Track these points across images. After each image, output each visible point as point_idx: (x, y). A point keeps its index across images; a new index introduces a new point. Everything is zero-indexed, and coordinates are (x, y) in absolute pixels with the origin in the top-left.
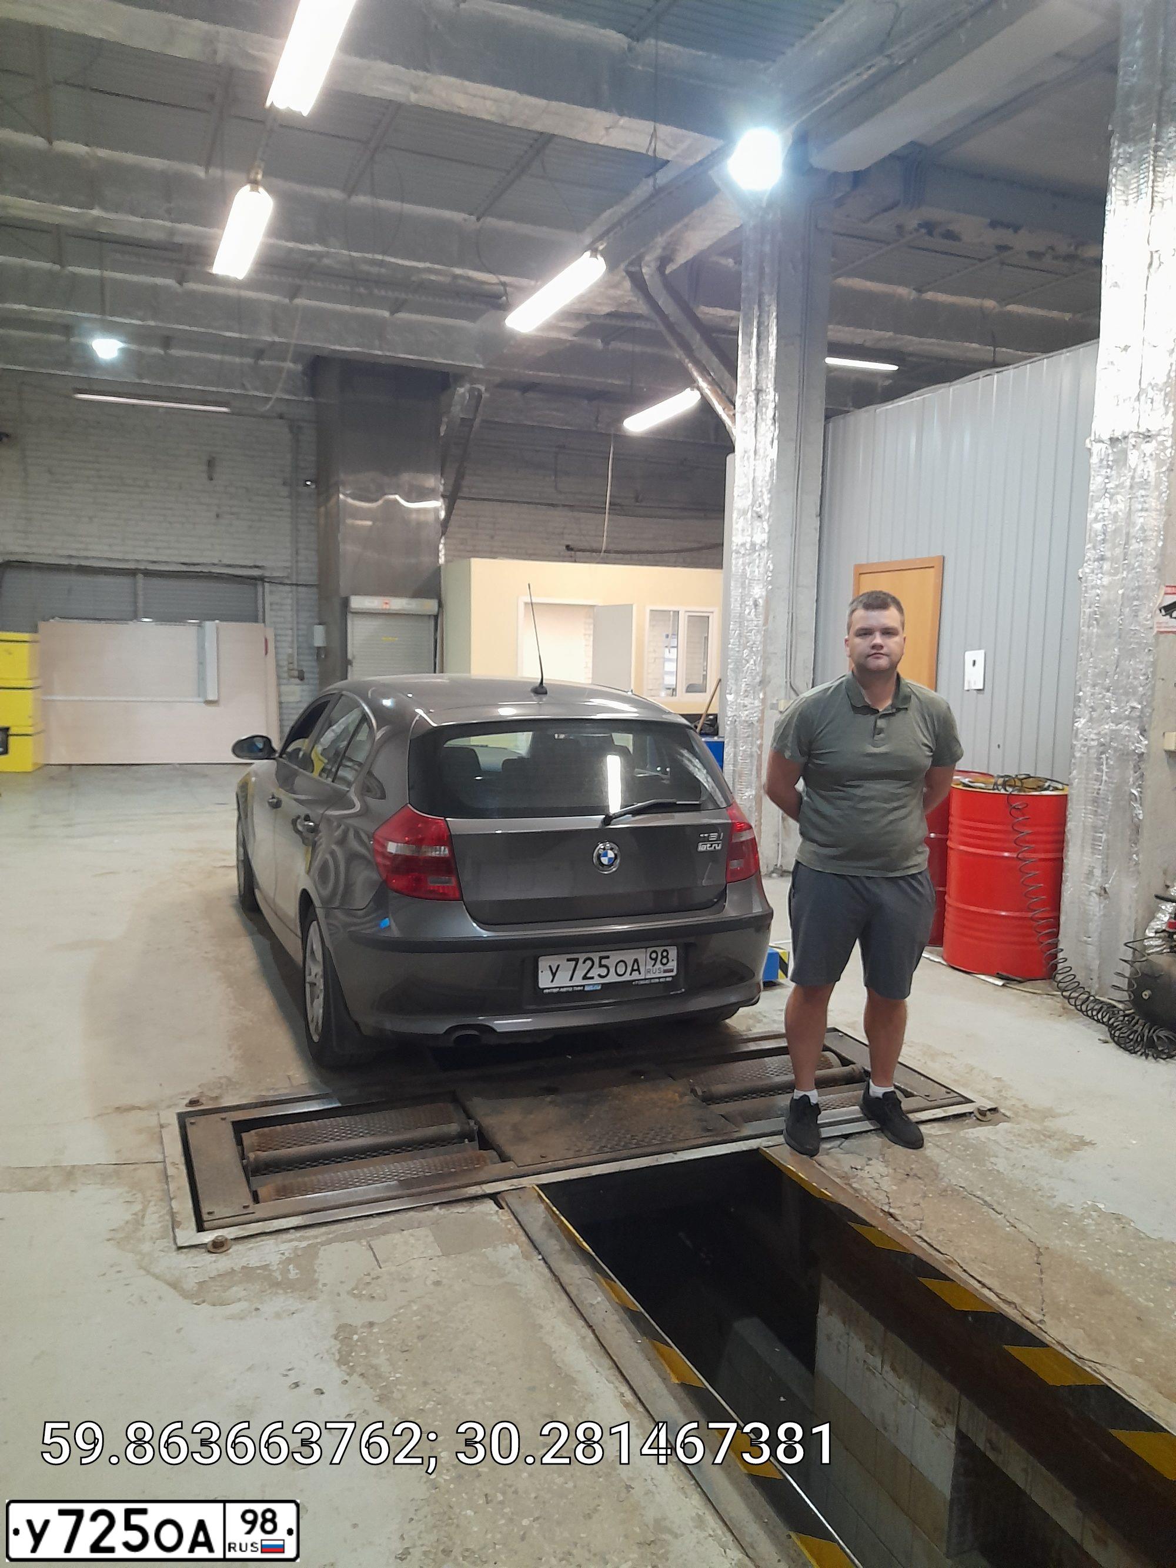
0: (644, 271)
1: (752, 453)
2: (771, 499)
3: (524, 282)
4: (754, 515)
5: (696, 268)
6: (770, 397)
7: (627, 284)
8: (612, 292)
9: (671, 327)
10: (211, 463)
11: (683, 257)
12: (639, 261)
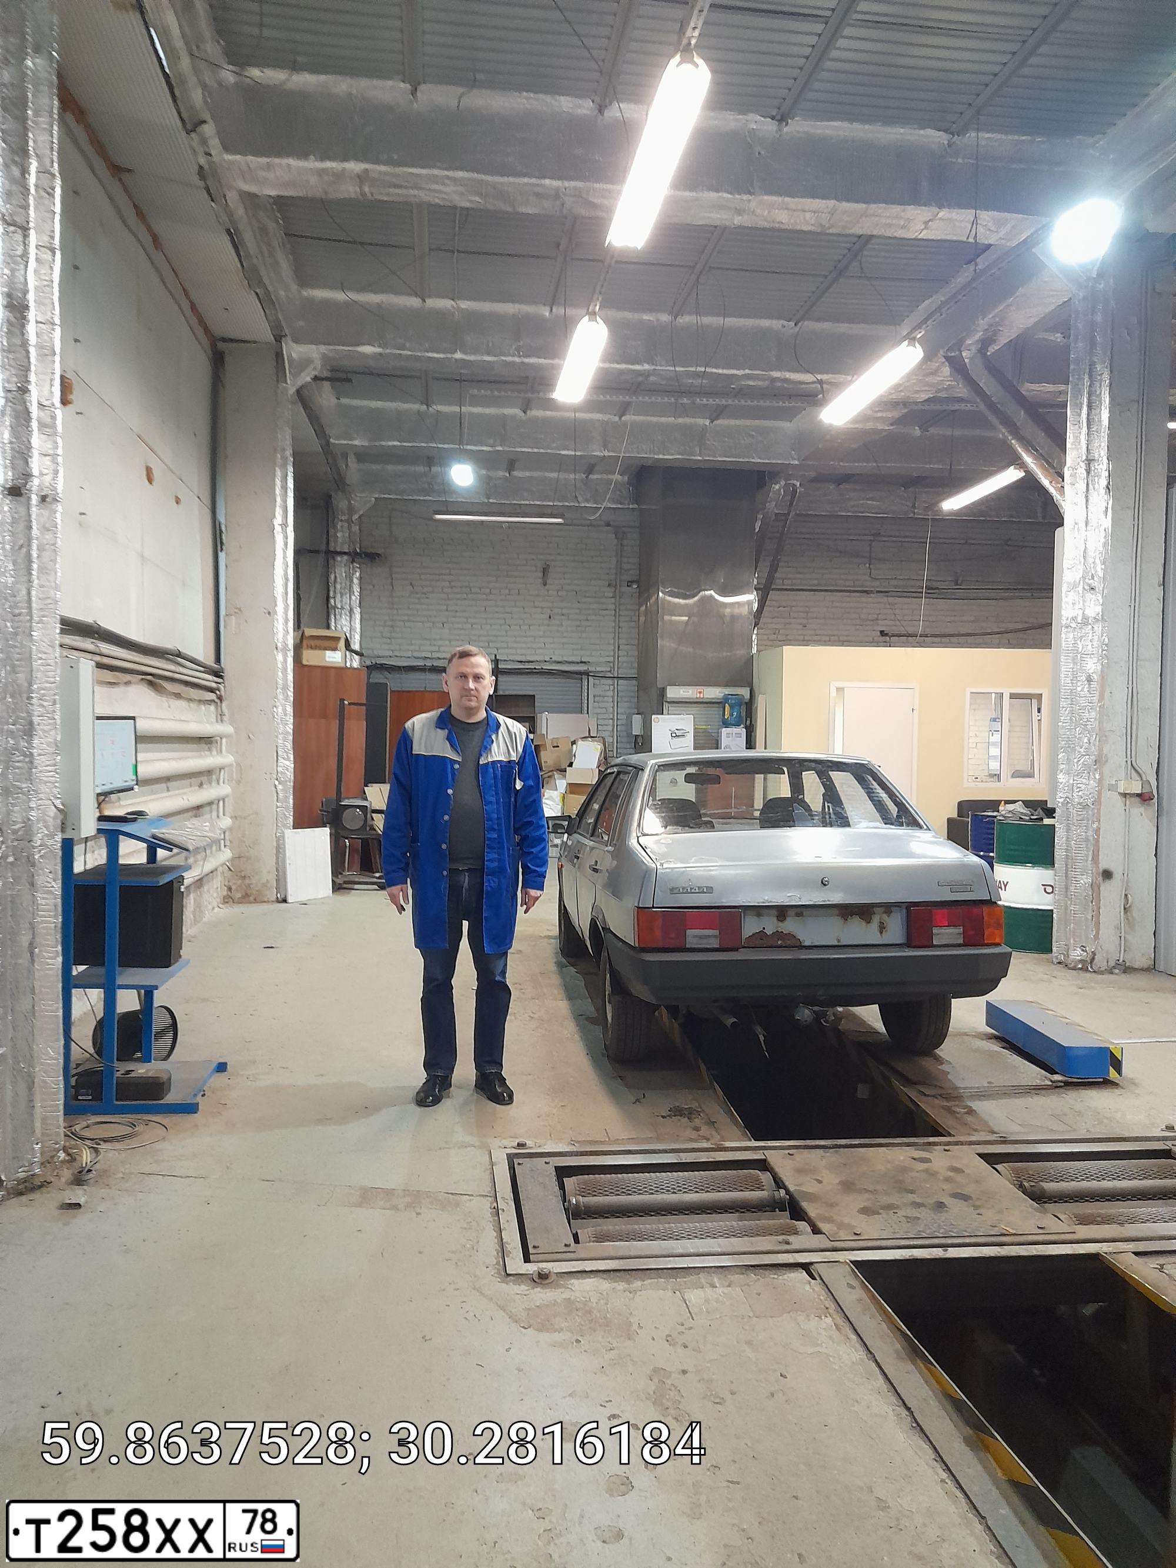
0: (964, 354)
1: (1082, 524)
2: (1105, 570)
3: (840, 378)
4: (1086, 587)
5: (1020, 346)
6: (1103, 465)
7: (946, 370)
8: (929, 379)
9: (992, 406)
10: (545, 571)
11: (1005, 337)
12: (959, 345)
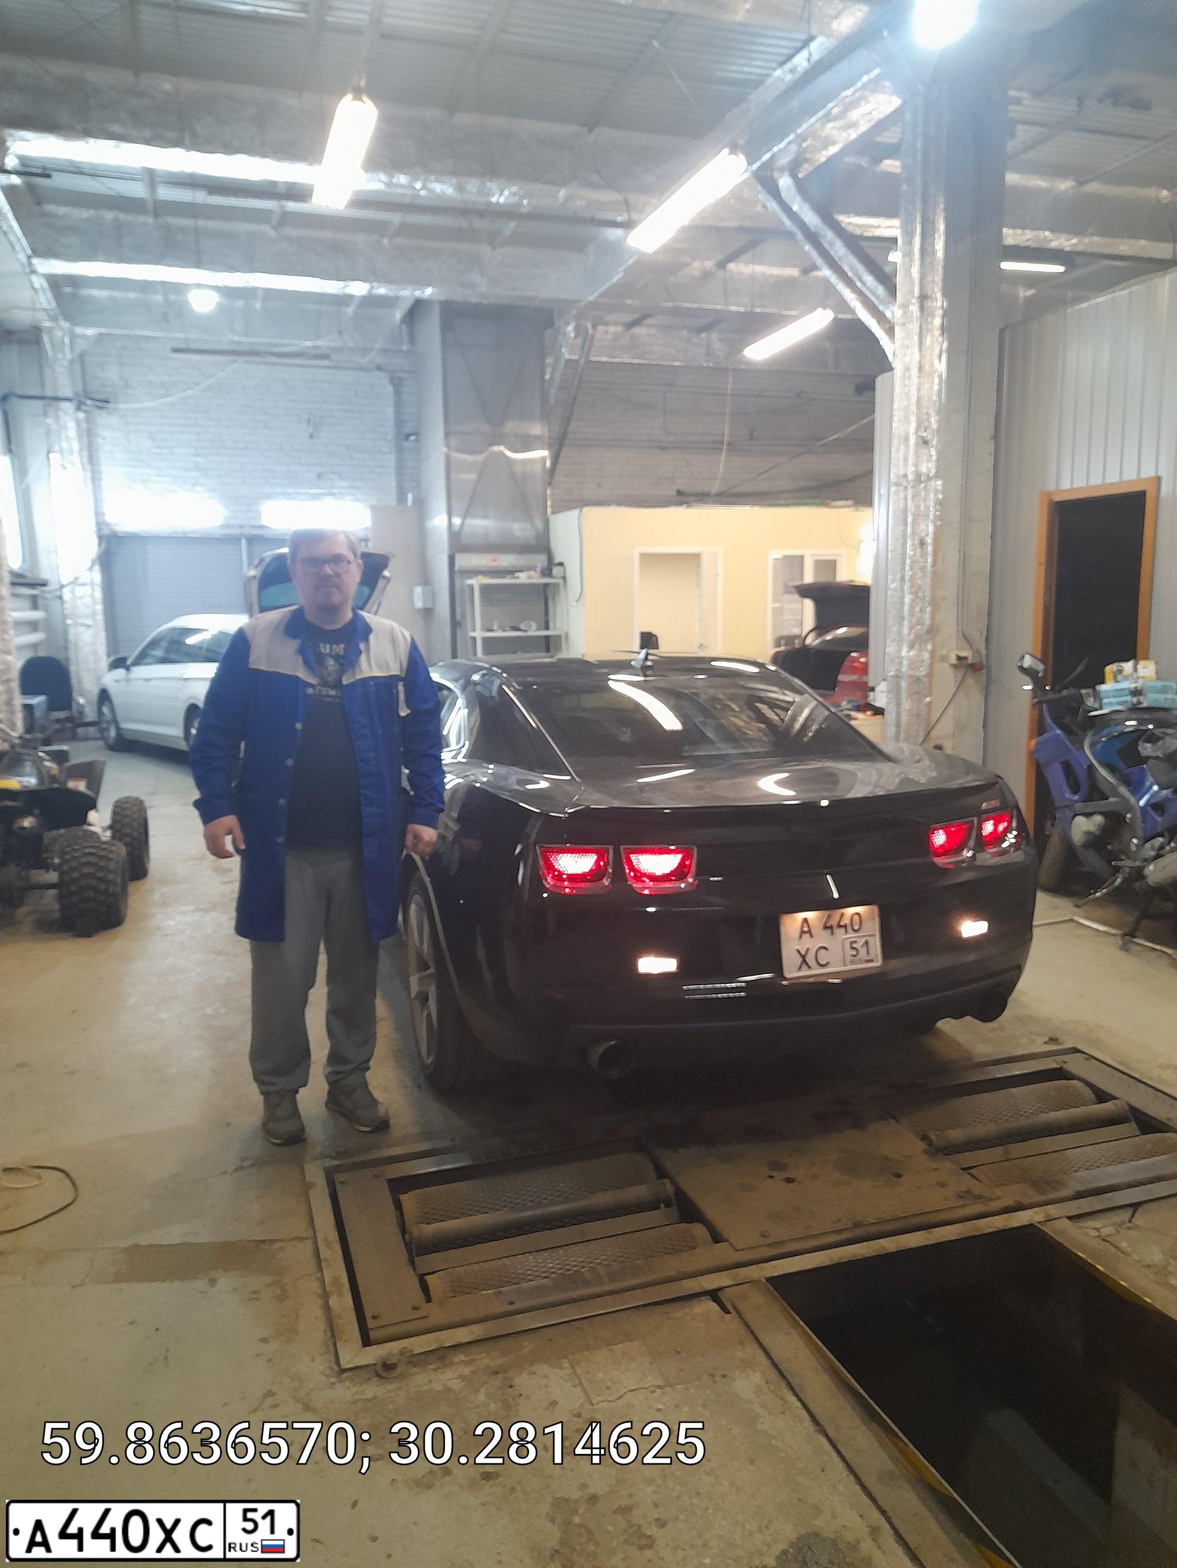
0: (776, 175)
1: (915, 371)
2: (939, 422)
4: (921, 441)
6: (939, 302)
11: (817, 159)
